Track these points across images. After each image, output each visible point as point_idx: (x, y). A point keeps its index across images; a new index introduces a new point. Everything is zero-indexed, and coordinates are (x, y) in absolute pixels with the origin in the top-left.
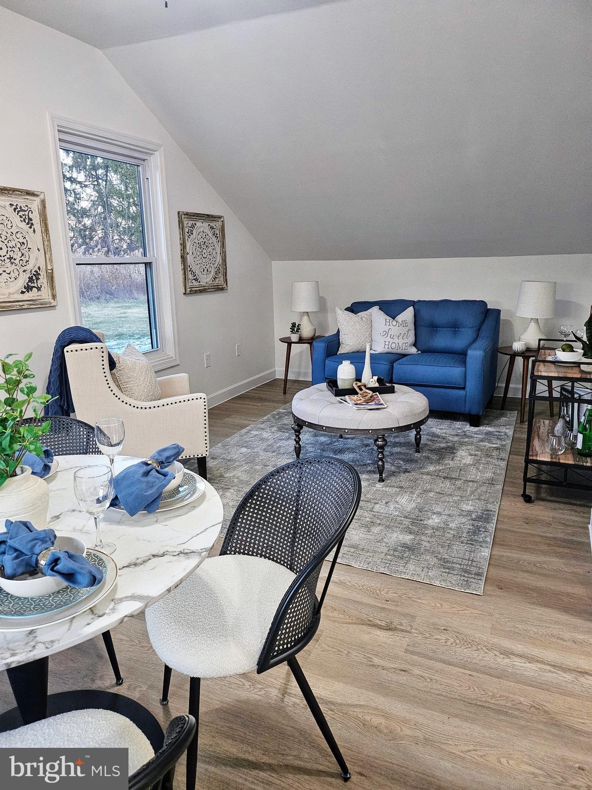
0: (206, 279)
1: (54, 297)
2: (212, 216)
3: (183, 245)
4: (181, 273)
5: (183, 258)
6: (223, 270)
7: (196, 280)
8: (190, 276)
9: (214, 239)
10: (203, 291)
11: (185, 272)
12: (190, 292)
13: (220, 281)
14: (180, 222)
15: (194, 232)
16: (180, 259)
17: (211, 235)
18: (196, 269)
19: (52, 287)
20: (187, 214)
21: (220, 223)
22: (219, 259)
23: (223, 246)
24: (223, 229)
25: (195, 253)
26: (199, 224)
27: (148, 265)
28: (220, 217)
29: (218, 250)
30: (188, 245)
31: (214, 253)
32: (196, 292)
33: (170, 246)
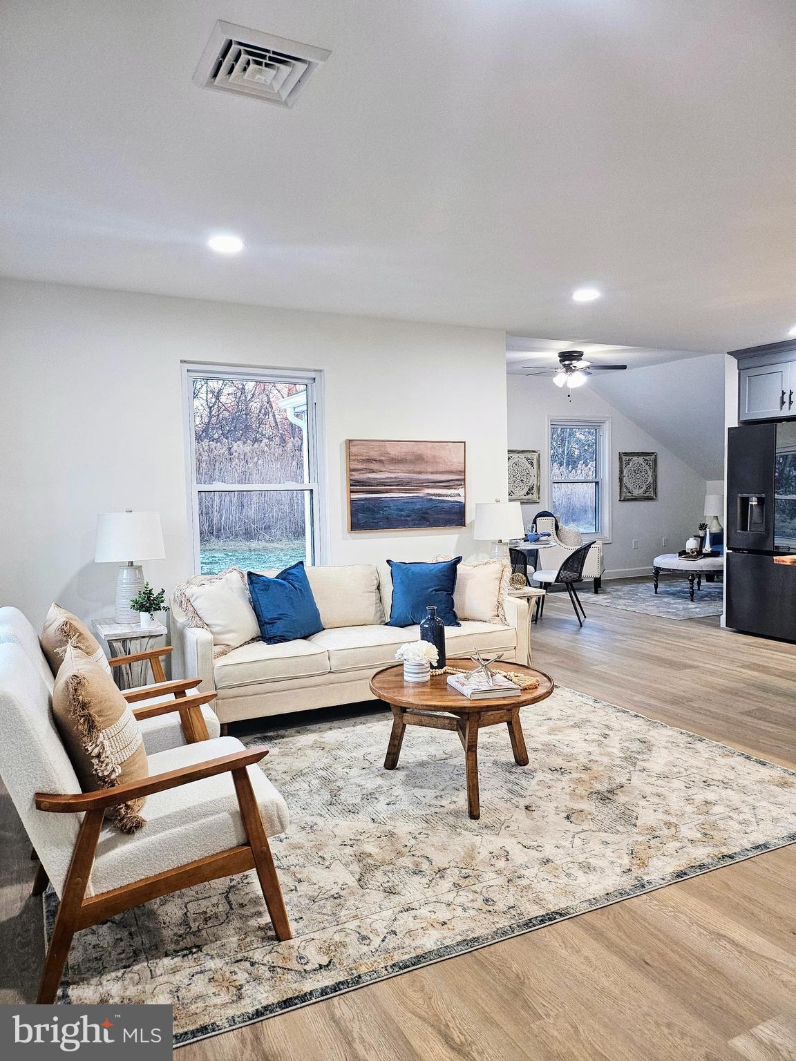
0: (636, 492)
1: (539, 498)
2: (646, 453)
3: (621, 472)
4: (618, 488)
5: (621, 480)
6: (654, 485)
7: (630, 492)
8: (625, 490)
9: (647, 467)
10: (635, 499)
11: (621, 488)
12: (624, 500)
13: (651, 494)
14: (621, 458)
15: (631, 463)
16: (618, 480)
17: (644, 464)
18: (629, 485)
19: (539, 493)
20: (625, 453)
21: (653, 457)
22: (650, 479)
23: (655, 471)
24: (655, 461)
25: (630, 476)
26: (634, 458)
27: (597, 483)
28: (653, 453)
29: (650, 474)
30: (625, 471)
31: (646, 475)
32: (628, 500)
33: (612, 473)
